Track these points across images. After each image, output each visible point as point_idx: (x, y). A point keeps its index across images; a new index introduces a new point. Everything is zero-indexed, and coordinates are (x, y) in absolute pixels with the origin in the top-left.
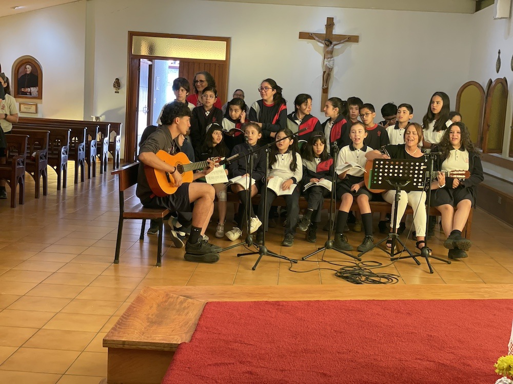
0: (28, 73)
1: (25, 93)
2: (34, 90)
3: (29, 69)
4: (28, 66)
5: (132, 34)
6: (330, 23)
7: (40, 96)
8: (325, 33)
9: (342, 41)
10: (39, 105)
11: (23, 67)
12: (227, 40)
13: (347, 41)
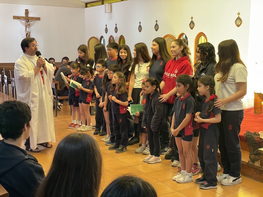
6: (27, 12)
8: (25, 16)
9: (33, 20)
13: (35, 20)
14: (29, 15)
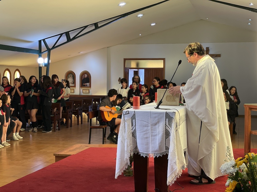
0: (86, 77)
1: (85, 85)
2: (88, 84)
3: (86, 76)
4: (86, 75)
5: (125, 60)
6: (207, 50)
7: (90, 87)
9: (213, 57)
10: (90, 90)
11: (84, 75)
12: (164, 59)
13: (215, 57)
14: (209, 53)
